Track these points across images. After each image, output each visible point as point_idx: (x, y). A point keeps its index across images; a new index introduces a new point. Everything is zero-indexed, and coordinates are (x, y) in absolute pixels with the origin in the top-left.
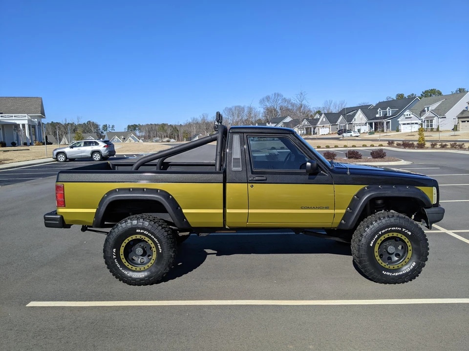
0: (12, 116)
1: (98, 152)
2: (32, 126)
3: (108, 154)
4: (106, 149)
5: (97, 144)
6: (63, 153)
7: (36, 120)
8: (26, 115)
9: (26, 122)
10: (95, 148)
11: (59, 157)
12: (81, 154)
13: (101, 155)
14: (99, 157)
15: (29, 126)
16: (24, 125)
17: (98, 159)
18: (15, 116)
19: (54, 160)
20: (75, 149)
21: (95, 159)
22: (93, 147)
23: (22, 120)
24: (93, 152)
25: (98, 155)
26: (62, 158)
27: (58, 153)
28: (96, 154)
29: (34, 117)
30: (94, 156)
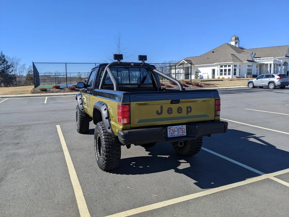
0: (264, 59)
1: (273, 82)
2: (279, 64)
3: (280, 84)
4: (279, 81)
5: (273, 76)
6: (252, 82)
7: (282, 61)
8: (273, 58)
9: (272, 62)
10: (272, 79)
11: (250, 85)
12: (262, 84)
13: (275, 85)
14: (273, 86)
15: (274, 64)
16: (271, 65)
17: (272, 88)
18: (266, 59)
19: (247, 87)
20: (259, 80)
21: (270, 87)
22: (270, 78)
23: (269, 61)
24: (270, 83)
25: (273, 85)
26: (251, 86)
27: (249, 82)
28: (271, 84)
29: (281, 59)
30: (270, 85)
